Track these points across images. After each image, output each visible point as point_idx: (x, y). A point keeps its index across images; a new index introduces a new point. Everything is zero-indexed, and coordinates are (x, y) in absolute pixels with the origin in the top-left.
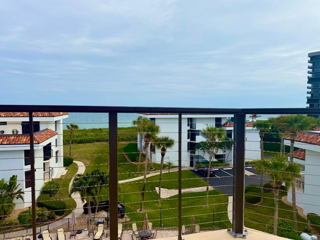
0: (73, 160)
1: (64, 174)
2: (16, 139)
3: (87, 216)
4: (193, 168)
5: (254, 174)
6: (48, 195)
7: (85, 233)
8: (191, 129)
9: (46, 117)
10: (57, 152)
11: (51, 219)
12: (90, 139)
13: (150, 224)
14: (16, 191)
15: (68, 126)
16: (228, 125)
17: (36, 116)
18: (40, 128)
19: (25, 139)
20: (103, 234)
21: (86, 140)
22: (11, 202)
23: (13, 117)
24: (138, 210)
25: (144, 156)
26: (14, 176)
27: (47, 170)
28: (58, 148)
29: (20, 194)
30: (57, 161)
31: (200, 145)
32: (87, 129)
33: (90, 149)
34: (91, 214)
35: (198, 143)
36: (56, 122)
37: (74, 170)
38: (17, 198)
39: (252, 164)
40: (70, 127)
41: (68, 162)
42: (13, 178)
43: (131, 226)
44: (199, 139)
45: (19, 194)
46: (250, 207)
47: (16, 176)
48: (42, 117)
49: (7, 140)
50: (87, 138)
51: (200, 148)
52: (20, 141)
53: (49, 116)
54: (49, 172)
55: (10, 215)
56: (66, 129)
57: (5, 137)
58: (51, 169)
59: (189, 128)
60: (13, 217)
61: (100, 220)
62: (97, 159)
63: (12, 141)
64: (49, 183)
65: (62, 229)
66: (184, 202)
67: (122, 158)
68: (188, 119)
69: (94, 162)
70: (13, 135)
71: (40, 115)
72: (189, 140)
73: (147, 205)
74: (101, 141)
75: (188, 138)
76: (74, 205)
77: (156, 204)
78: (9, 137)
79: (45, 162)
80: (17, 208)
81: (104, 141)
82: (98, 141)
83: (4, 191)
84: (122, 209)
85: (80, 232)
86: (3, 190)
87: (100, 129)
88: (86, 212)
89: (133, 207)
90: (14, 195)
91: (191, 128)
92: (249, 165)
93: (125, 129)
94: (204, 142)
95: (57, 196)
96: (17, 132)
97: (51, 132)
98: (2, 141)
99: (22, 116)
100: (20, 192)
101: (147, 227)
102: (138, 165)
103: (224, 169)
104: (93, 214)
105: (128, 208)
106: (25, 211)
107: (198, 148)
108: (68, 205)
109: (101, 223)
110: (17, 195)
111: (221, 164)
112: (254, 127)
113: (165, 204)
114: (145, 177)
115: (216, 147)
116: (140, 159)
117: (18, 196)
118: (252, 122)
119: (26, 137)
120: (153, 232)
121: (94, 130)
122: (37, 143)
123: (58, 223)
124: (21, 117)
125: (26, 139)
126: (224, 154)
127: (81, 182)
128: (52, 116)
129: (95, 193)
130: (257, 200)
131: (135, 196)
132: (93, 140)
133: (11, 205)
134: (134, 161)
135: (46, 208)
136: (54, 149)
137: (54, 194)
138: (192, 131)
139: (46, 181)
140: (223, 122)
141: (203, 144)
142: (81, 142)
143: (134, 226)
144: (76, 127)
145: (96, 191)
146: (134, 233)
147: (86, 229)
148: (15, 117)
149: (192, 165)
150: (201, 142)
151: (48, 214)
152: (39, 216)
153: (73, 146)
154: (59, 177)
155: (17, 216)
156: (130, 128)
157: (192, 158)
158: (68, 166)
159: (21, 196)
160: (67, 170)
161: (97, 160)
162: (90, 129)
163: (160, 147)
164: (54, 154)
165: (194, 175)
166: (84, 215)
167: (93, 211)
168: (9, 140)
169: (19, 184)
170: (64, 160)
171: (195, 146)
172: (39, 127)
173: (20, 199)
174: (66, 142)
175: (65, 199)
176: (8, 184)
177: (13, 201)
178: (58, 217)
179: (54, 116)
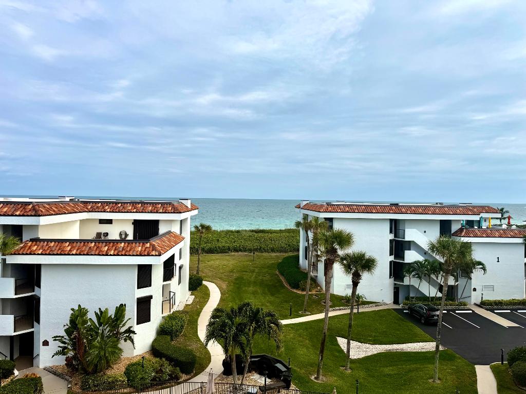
0: (202, 280)
1: (190, 302)
2: (128, 246)
3: (230, 379)
4: (399, 307)
5: (517, 325)
6: (169, 337)
8: (397, 239)
9: (169, 213)
10: (180, 268)
11: (174, 379)
12: (224, 247)
14: (123, 330)
15: (197, 227)
16: (463, 234)
18: (160, 231)
19: (140, 248)
21: (219, 247)
22: (116, 347)
23: (122, 212)
24: (313, 378)
25: (314, 280)
26: (121, 305)
27: (167, 296)
28: (184, 261)
29: (129, 335)
30: (180, 282)
31: (412, 267)
32: (219, 230)
33: (225, 262)
34: (237, 376)
35: (409, 264)
36: (181, 221)
37: (203, 297)
38: (125, 340)
39: (509, 305)
40: (200, 228)
41: (195, 284)
42: (121, 309)
44: (411, 256)
45: (127, 335)
47: (125, 305)
48: (163, 213)
49: (114, 248)
50: (220, 245)
51: (413, 273)
52: (132, 250)
53: (174, 213)
54: (170, 300)
55: (115, 366)
56: (193, 229)
57: (112, 244)
58: (172, 294)
59: (392, 237)
60: (118, 370)
61: (252, 390)
62: (236, 279)
63: (121, 250)
64: (169, 316)
66: (391, 368)
67: (276, 281)
68: (391, 220)
69: (232, 284)
70: (122, 241)
71: (161, 211)
72: (392, 258)
73: (329, 370)
74: (240, 251)
75: (391, 254)
76: (208, 358)
77: (341, 368)
78: (117, 243)
79: (165, 283)
80: (125, 355)
81: (245, 251)
82: (236, 250)
83: (107, 328)
84: (287, 374)
86: (105, 327)
87: (238, 232)
88: (228, 371)
89: (303, 371)
90: (120, 335)
91: (395, 236)
92: (505, 307)
93: (275, 232)
94: (419, 262)
95: (181, 339)
96: (126, 235)
97: (176, 236)
98: (108, 249)
99: (135, 210)
100: (129, 331)
102: (304, 295)
103: (457, 312)
104: (241, 377)
105: (295, 372)
106: (136, 363)
107: (409, 272)
108: (199, 357)
110: (125, 335)
111: (451, 302)
113: (357, 369)
114: (326, 316)
115: (442, 272)
116: (308, 286)
117: (127, 336)
118: (509, 230)
119: (141, 244)
122: (157, 254)
123: (182, 389)
124: (134, 212)
125: (142, 247)
126: (456, 284)
127: (224, 322)
128: (177, 213)
129: (245, 342)
131: (306, 353)
132: (229, 249)
133: (117, 351)
134: (296, 286)
135: (166, 359)
136: (177, 262)
137: (177, 336)
138: (397, 241)
139: (166, 314)
140: (455, 228)
141: (418, 265)
142: (210, 251)
144: (208, 228)
145: (248, 341)
148: (125, 212)
149: (396, 301)
150: (416, 262)
151: (169, 371)
152: (157, 372)
153: (203, 256)
154: (181, 308)
155: (124, 370)
157: (396, 290)
158: (196, 289)
159: (131, 337)
160: (193, 297)
161: (238, 282)
162: (223, 231)
163: (351, 269)
164: (177, 270)
165: (401, 319)
166: (224, 376)
167: (241, 372)
168: (117, 248)
169: (129, 319)
171: (402, 269)
172: (158, 229)
173: (128, 341)
174: (193, 251)
175: (195, 349)
176: (113, 317)
177: (120, 346)
178: (184, 377)
179: (181, 213)
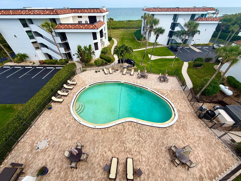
0: (112, 38)
1: (109, 45)
3: (120, 64)
4: (168, 46)
5: (201, 51)
6: (104, 54)
7: (119, 71)
9: (99, 13)
10: (105, 34)
11: (106, 64)
12: (118, 27)
13: (146, 71)
14: (92, 52)
15: (109, 19)
16: (198, 20)
17: (94, 12)
18: (97, 20)
20: (126, 72)
21: (116, 27)
22: (91, 56)
23: (84, 13)
24: (140, 64)
25: (145, 38)
27: (102, 43)
28: (105, 32)
30: (105, 38)
35: (175, 32)
36: (103, 16)
37: (112, 43)
39: (202, 45)
40: (110, 19)
41: (110, 39)
42: (90, 46)
43: (138, 70)
44: (177, 29)
46: (194, 69)
48: (97, 13)
49: (84, 26)
51: (176, 35)
52: (89, 27)
53: (100, 13)
56: (108, 21)
58: (103, 42)
60: (93, 62)
61: (125, 67)
62: (122, 38)
63: (86, 27)
64: (104, 48)
65: (111, 69)
66: (161, 62)
67: (133, 38)
68: (174, 15)
70: (86, 24)
72: (170, 30)
73: (145, 62)
75: (171, 28)
76: (114, 59)
77: (148, 62)
79: (101, 38)
80: (93, 58)
81: (124, 28)
82: (122, 28)
84: (134, 63)
85: (117, 70)
86: (87, 51)
88: (119, 62)
89: (138, 63)
91: (174, 21)
92: (200, 46)
93: (134, 21)
94: (179, 31)
95: (107, 54)
96: (87, 22)
97: (102, 22)
98: (82, 27)
99: (88, 12)
100: (93, 52)
101: (145, 72)
102: (141, 43)
103: (185, 47)
104: (122, 64)
105: (136, 63)
106: (96, 60)
108: (112, 59)
109: (125, 68)
111: (184, 44)
112: (220, 22)
113: (152, 62)
114: (146, 49)
115: (185, 35)
116: (143, 40)
118: (215, 18)
119: (92, 25)
120: (147, 74)
121: (120, 22)
122: (97, 28)
123: (108, 66)
126: (188, 38)
127: (118, 50)
129: (123, 55)
130: (200, 65)
131: (140, 58)
132: (120, 28)
134: (139, 40)
135: (104, 59)
136: (104, 32)
138: (174, 23)
139: (102, 48)
140: (196, 17)
142: (114, 28)
143: (139, 71)
144: (112, 19)
145: (124, 55)
146: (139, 73)
147: (119, 70)
149: (168, 44)
150: (178, 31)
151: (105, 62)
152: (102, 62)
153: (112, 30)
154: (107, 46)
156: (137, 20)
157: (169, 41)
158: (110, 41)
160: (110, 43)
163: (156, 33)
164: (104, 35)
165: (168, 50)
166: (118, 64)
167: (122, 63)
169: (93, 49)
170: (108, 37)
171: (173, 33)
173: (94, 55)
174: (109, 28)
175: (111, 56)
176: (88, 48)
178: (109, 64)
179: (102, 13)
